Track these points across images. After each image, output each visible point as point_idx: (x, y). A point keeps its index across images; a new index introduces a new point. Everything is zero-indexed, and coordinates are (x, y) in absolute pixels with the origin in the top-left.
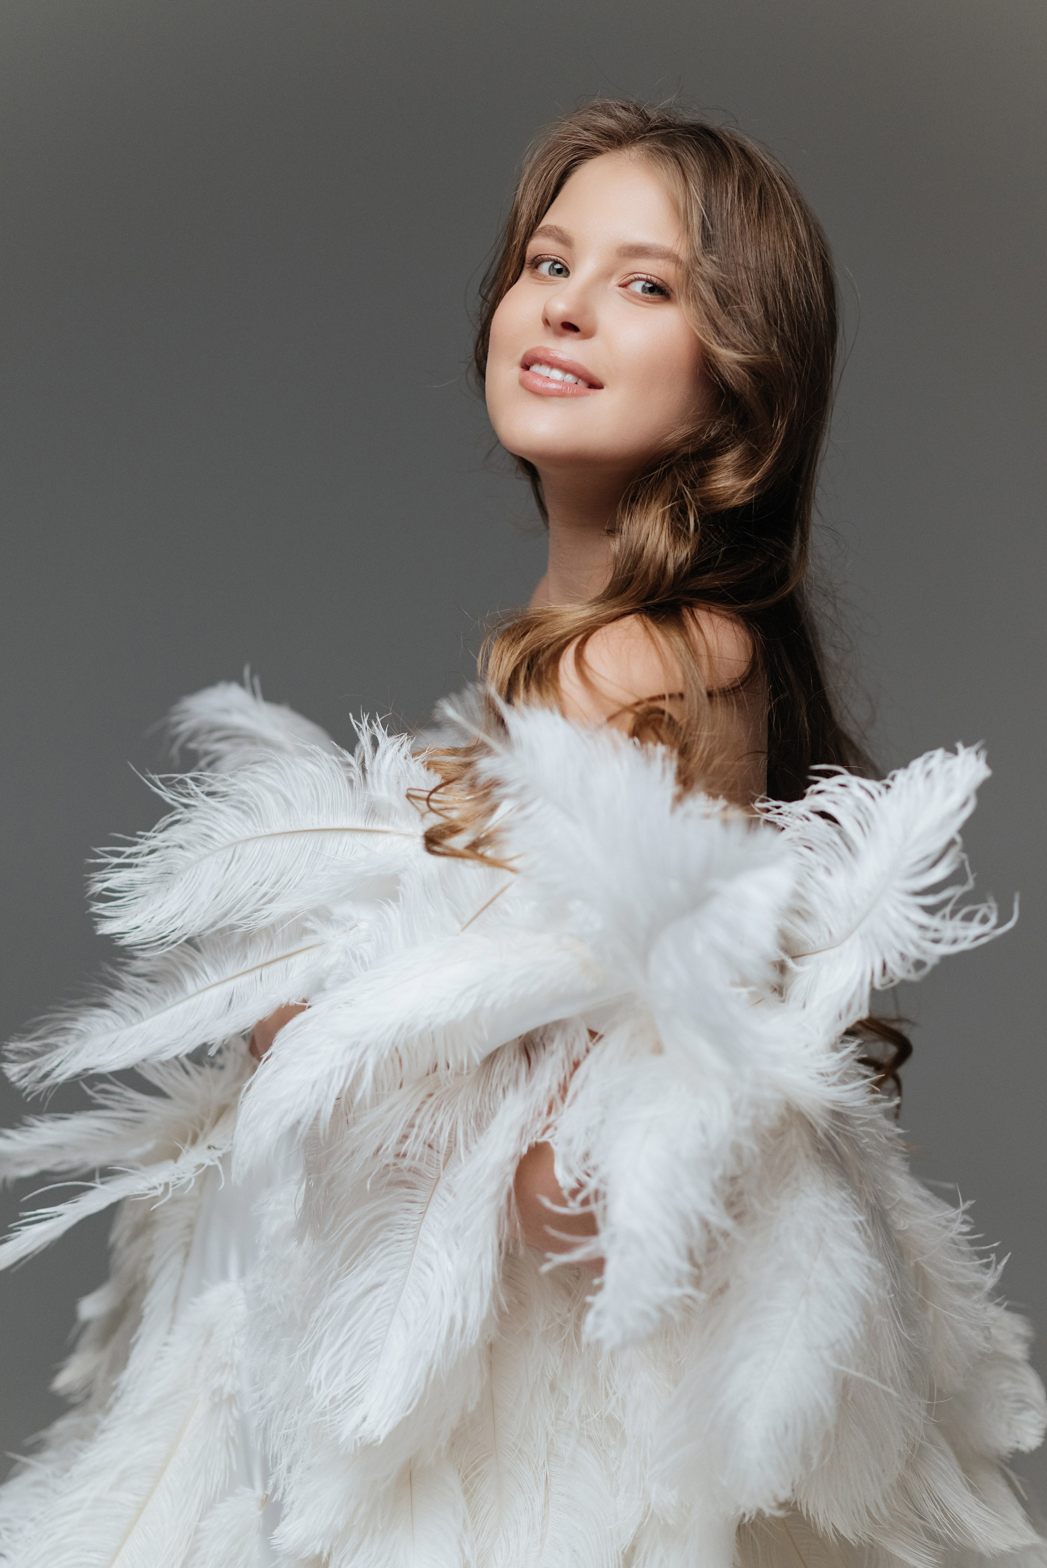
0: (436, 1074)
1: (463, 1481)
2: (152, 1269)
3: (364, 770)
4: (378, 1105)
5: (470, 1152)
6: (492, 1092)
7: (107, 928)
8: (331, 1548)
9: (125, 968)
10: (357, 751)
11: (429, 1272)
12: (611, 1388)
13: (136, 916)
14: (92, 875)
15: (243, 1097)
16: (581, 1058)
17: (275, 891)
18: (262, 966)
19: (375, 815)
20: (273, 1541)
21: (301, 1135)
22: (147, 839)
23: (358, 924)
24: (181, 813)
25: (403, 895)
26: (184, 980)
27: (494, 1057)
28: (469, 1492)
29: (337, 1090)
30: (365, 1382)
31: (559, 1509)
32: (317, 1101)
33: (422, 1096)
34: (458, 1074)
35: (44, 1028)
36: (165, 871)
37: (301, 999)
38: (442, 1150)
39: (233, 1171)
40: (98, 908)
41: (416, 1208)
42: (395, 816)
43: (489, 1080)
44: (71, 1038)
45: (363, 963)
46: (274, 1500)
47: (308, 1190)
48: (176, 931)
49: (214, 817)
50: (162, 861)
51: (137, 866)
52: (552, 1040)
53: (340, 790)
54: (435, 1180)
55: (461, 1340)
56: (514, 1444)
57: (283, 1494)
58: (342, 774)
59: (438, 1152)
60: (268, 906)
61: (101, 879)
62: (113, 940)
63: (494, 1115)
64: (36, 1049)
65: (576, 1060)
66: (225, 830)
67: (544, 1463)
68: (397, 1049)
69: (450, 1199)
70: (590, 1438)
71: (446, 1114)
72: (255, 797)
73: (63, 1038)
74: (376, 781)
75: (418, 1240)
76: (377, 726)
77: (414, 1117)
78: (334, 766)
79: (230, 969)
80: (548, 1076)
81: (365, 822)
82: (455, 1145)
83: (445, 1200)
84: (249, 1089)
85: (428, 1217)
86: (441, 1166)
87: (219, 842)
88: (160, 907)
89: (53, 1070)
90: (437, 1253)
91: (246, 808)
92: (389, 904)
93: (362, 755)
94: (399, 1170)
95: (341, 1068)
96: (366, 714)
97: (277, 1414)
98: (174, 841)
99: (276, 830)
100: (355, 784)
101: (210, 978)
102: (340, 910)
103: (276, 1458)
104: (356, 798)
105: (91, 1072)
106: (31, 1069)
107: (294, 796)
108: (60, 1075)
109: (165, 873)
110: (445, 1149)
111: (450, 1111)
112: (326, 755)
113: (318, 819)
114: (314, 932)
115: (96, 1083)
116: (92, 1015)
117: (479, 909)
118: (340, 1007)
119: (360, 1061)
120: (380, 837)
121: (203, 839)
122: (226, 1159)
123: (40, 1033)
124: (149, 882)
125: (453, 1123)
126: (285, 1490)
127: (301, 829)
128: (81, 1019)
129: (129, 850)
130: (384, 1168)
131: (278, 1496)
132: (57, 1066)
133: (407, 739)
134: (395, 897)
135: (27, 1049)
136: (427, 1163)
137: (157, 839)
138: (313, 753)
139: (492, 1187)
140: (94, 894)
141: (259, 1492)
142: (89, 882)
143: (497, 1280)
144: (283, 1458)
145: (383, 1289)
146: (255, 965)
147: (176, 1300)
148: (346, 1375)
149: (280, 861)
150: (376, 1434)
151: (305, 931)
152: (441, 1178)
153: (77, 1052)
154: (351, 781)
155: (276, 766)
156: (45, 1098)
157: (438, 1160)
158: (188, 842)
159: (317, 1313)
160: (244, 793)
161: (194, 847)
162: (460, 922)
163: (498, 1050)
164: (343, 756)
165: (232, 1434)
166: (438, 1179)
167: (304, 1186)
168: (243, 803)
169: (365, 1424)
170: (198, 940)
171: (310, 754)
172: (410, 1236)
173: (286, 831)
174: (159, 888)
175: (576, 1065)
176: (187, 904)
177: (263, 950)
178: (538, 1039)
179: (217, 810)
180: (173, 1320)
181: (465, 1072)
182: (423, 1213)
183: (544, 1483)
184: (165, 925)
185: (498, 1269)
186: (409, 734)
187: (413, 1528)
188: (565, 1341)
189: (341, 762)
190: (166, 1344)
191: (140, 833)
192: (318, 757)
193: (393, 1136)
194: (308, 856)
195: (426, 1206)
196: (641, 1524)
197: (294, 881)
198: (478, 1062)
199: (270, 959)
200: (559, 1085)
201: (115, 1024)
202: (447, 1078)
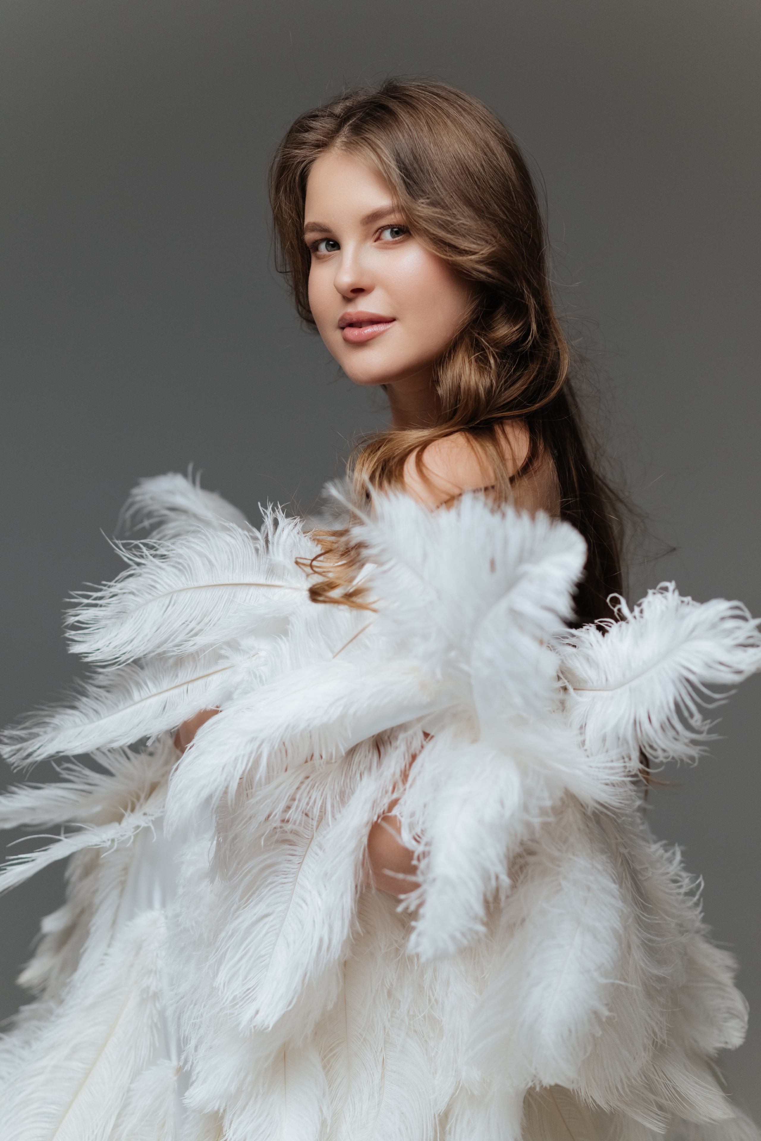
0: (312, 762)
1: (323, 1060)
2: (97, 900)
3: (267, 542)
4: (269, 783)
5: (335, 819)
6: (352, 776)
7: (76, 649)
8: (226, 1106)
9: (91, 681)
10: (263, 529)
11: (304, 905)
12: (433, 995)
13: (98, 641)
14: (68, 611)
15: (172, 776)
16: (418, 752)
17: (198, 628)
18: (188, 682)
19: (274, 574)
20: (184, 1101)
21: (214, 804)
22: (109, 587)
23: (259, 653)
24: (135, 569)
25: (291, 632)
26: (132, 691)
27: (355, 751)
28: (327, 1068)
29: (241, 772)
30: (257, 986)
31: (391, 1082)
32: (226, 779)
33: (301, 778)
34: (328, 762)
35: (30, 721)
36: (120, 611)
37: (215, 705)
38: (315, 817)
39: (165, 829)
40: (71, 634)
41: (296, 859)
42: (288, 575)
43: (350, 768)
44: (49, 729)
45: (261, 680)
46: (184, 1070)
47: (218, 844)
48: (126, 654)
49: (158, 573)
50: (120, 603)
51: (101, 606)
52: (396, 738)
53: (249, 556)
54: (310, 839)
55: (327, 955)
56: (360, 1034)
57: (191, 1066)
58: (251, 545)
59: (312, 819)
60: (194, 638)
61: (74, 614)
62: (80, 658)
63: (353, 793)
64: (23, 736)
65: (414, 753)
66: (165, 582)
67: (382, 1049)
68: (284, 743)
69: (320, 853)
70: (415, 1031)
71: (318, 792)
72: (188, 559)
73: (43, 730)
74: (275, 549)
75: (297, 883)
76: (278, 512)
77: (295, 793)
78: (246, 539)
79: (165, 684)
80: (393, 764)
81: (266, 579)
82: (325, 814)
83: (317, 855)
84: (176, 769)
85: (304, 866)
86: (315, 828)
87: (161, 591)
88: (116, 636)
89: (35, 751)
90: (310, 892)
91: (181, 568)
92: (281, 638)
93: (266, 532)
94: (285, 832)
95: (244, 756)
96: (271, 503)
97: (188, 1008)
98: (129, 589)
99: (202, 583)
100: (260, 552)
101: (151, 690)
102: (246, 642)
103: (187, 1039)
104: (260, 562)
105: (62, 754)
106: (19, 750)
107: (216, 560)
108: (39, 755)
109: (120, 612)
110: (317, 817)
111: (322, 789)
112: (240, 530)
113: (233, 576)
114: (227, 658)
115: (63, 762)
116: (65, 714)
117: (346, 642)
118: (243, 712)
119: (257, 751)
120: (276, 590)
121: (149, 588)
122: (159, 822)
123: (27, 724)
124: (108, 618)
125: (324, 799)
126: (193, 1063)
127: (220, 583)
128: (58, 716)
129: (96, 595)
130: (273, 830)
131: (187, 1067)
132: (38, 749)
133: (300, 521)
134: (286, 633)
135: (17, 735)
136: (304, 827)
137: (116, 587)
138: (231, 528)
139: (352, 845)
140: (68, 625)
141: (174, 1063)
142: (65, 616)
143: (354, 912)
144: (192, 1040)
145: (271, 918)
146: (183, 682)
147: (114, 923)
148: (243, 981)
149: (204, 606)
150: (266, 1024)
151: (221, 657)
152: (314, 838)
153: (52, 739)
154: (257, 550)
155: (204, 537)
156: (27, 771)
157: (312, 825)
158: (138, 590)
159: (223, 934)
160: (180, 556)
161: (142, 594)
162: (332, 652)
163: (357, 745)
164: (252, 532)
165: (155, 1021)
166: (312, 838)
167: (215, 842)
168: (179, 563)
169: (258, 1016)
170: (143, 661)
171: (229, 530)
172: (291, 880)
173: (210, 584)
174: (115, 622)
175: (414, 757)
176: (136, 634)
177: (189, 670)
178: (386, 738)
179: (160, 568)
180: (112, 937)
181: (333, 761)
182: (300, 863)
183: (381, 1063)
184: (119, 648)
185: (355, 904)
186: (301, 518)
187: (286, 1093)
188: (399, 960)
189: (251, 537)
190: (106, 954)
191: (104, 582)
192: (234, 532)
193: (280, 806)
194: (224, 603)
195: (302, 858)
196: (453, 1094)
197: (213, 621)
198: (344, 754)
199: (194, 677)
200: (401, 771)
201: (81, 721)
202: (320, 765)
